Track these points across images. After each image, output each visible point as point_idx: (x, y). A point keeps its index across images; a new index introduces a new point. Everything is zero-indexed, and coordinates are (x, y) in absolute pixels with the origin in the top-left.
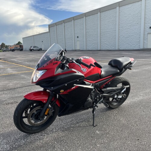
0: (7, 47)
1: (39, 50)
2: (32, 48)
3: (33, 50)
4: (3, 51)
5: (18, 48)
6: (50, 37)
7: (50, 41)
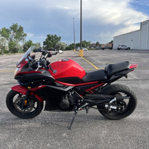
0: (100, 45)
1: (127, 49)
2: (120, 47)
3: (120, 49)
4: (96, 49)
5: (108, 47)
6: (141, 36)
7: (140, 40)
